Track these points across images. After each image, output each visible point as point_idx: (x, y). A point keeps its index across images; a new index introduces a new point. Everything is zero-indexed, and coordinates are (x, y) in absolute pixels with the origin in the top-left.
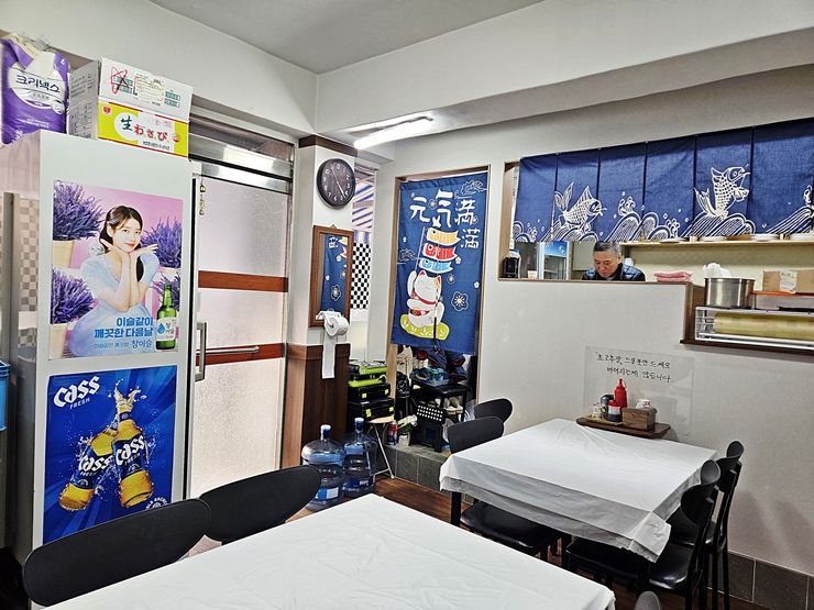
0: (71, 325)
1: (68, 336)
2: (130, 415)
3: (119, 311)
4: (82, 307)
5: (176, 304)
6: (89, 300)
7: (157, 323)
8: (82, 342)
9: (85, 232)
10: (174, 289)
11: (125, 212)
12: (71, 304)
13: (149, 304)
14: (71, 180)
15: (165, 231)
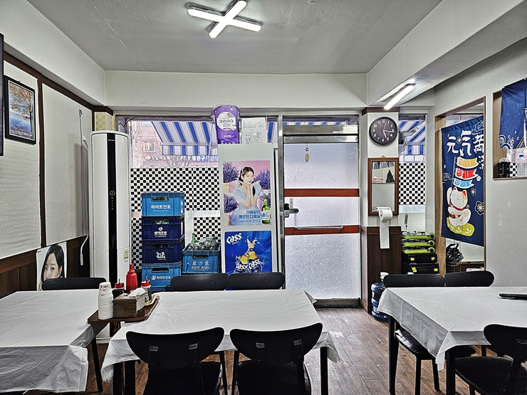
0: (231, 213)
1: (230, 217)
2: (254, 250)
3: (247, 208)
4: (234, 207)
5: (269, 204)
6: (236, 204)
7: (262, 213)
8: (235, 220)
9: (233, 179)
10: (268, 199)
11: (247, 169)
12: (230, 206)
13: (258, 205)
14: (228, 161)
15: (263, 175)
